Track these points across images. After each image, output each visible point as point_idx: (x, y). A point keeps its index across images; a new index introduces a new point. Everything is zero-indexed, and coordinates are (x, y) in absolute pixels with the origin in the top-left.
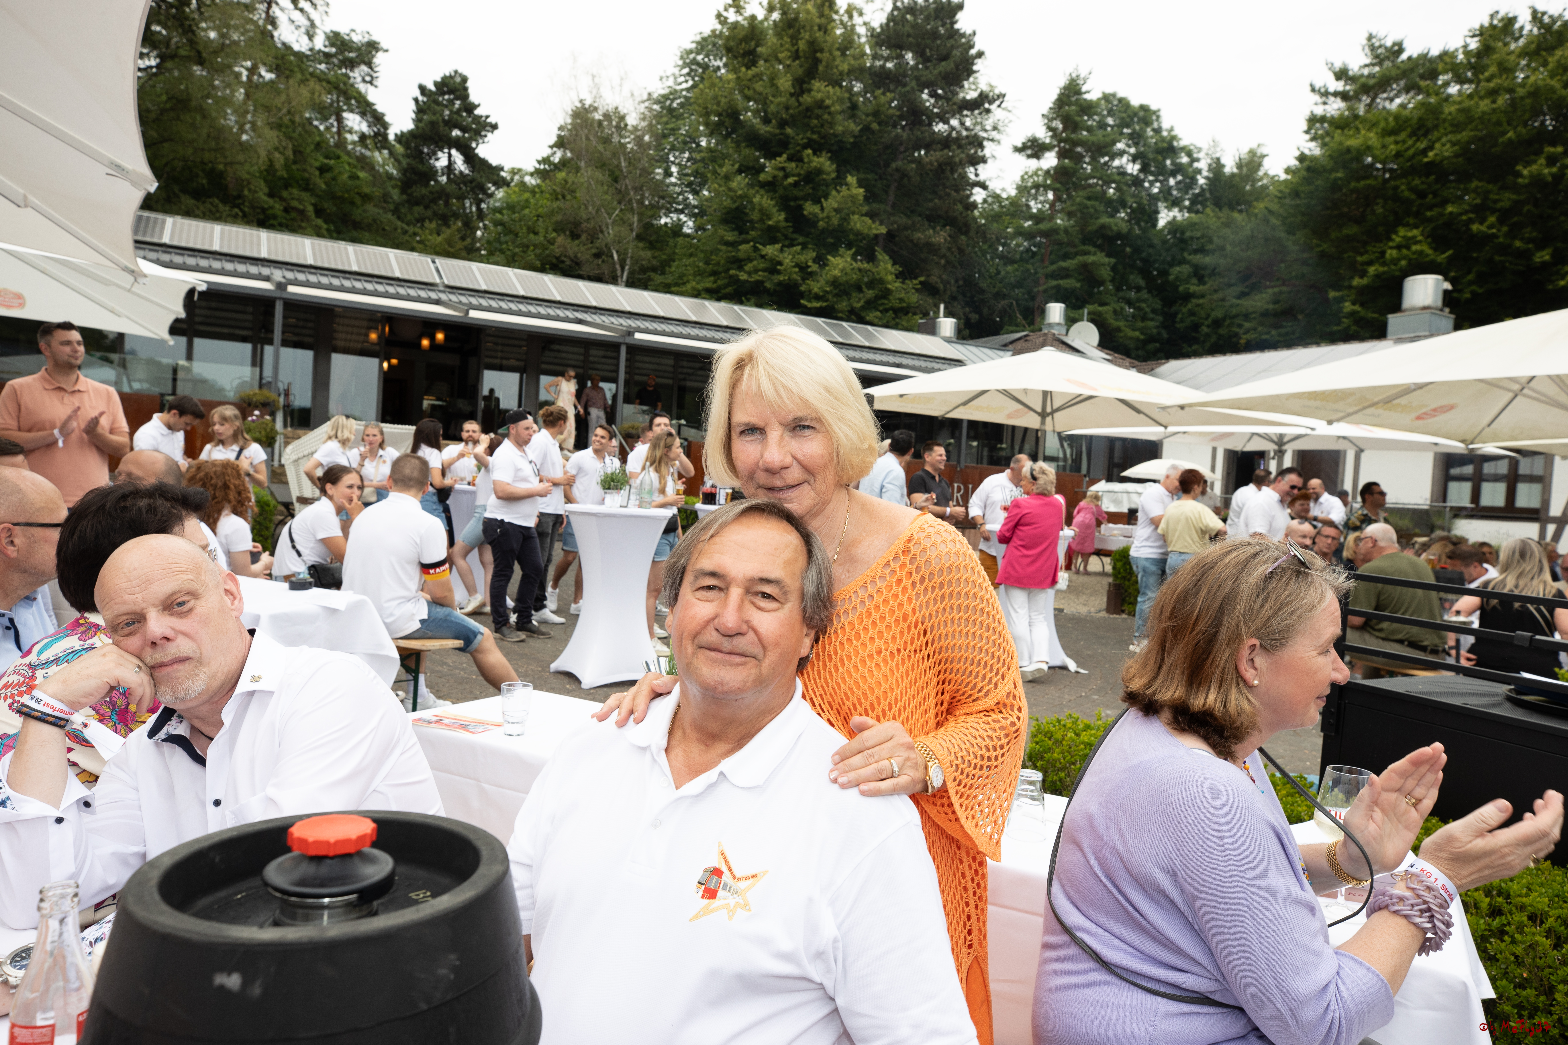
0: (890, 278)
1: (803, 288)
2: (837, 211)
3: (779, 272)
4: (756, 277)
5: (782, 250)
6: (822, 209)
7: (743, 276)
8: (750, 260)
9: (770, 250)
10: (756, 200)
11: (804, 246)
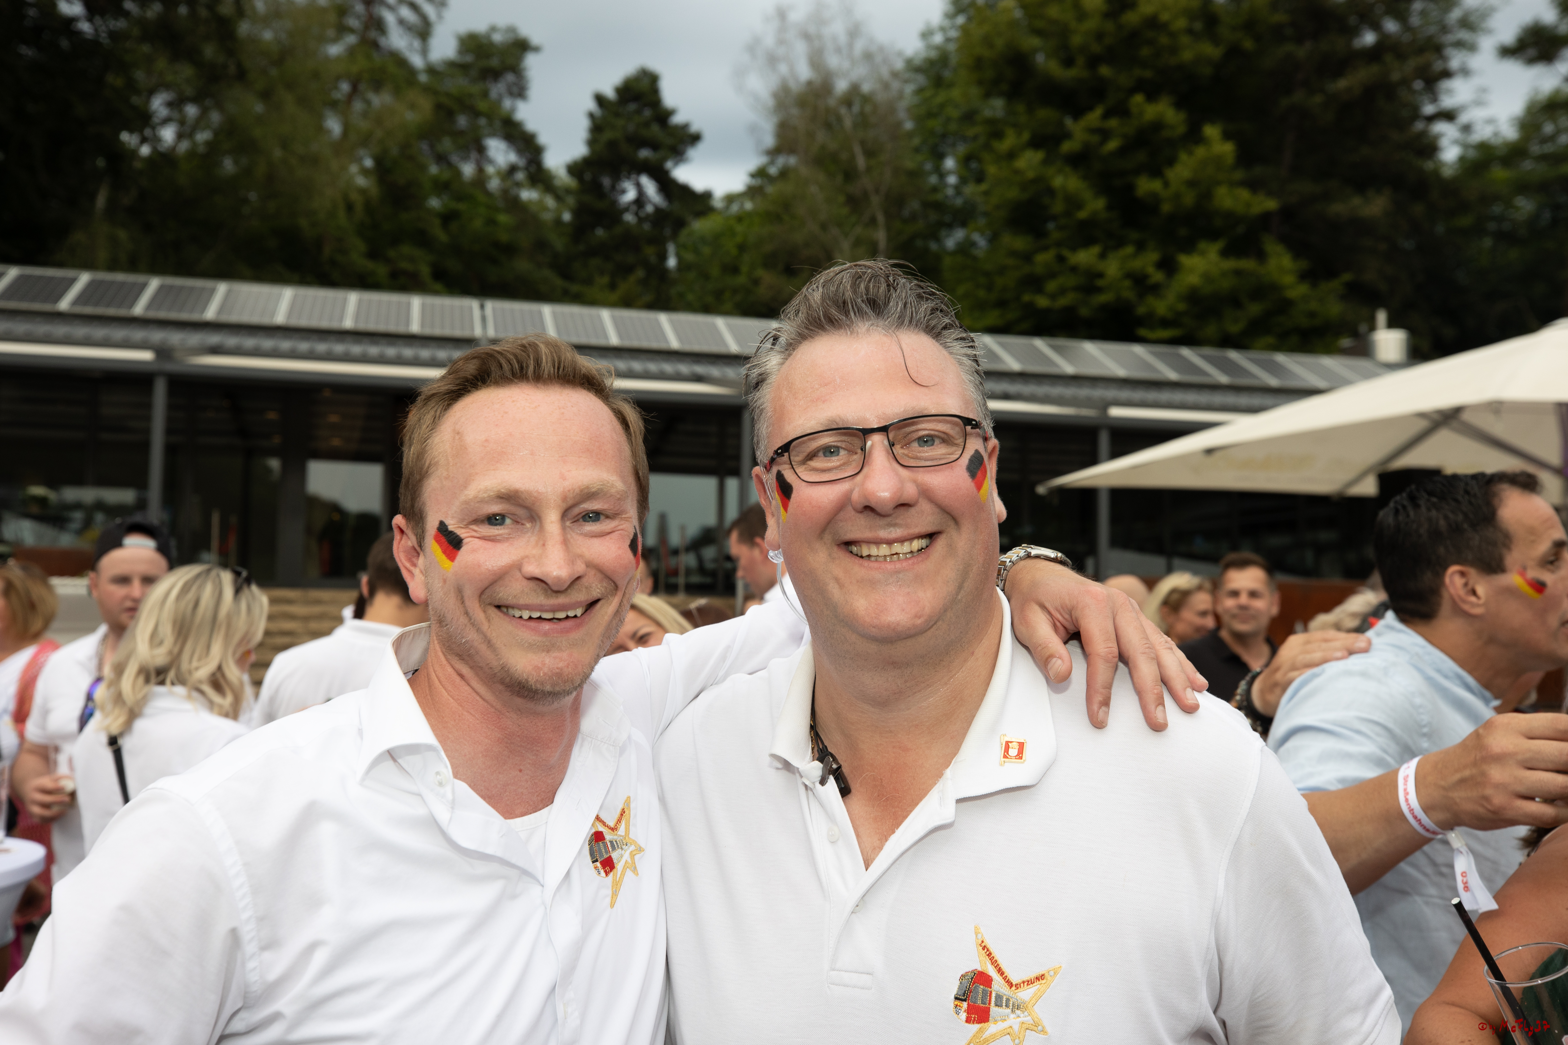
0: (1288, 279)
1: (1141, 310)
2: (1191, 184)
3: (1099, 290)
4: (1063, 301)
5: (1103, 256)
6: (1166, 184)
7: (1042, 302)
8: (1053, 275)
9: (1085, 257)
10: (1058, 181)
11: (1141, 247)
